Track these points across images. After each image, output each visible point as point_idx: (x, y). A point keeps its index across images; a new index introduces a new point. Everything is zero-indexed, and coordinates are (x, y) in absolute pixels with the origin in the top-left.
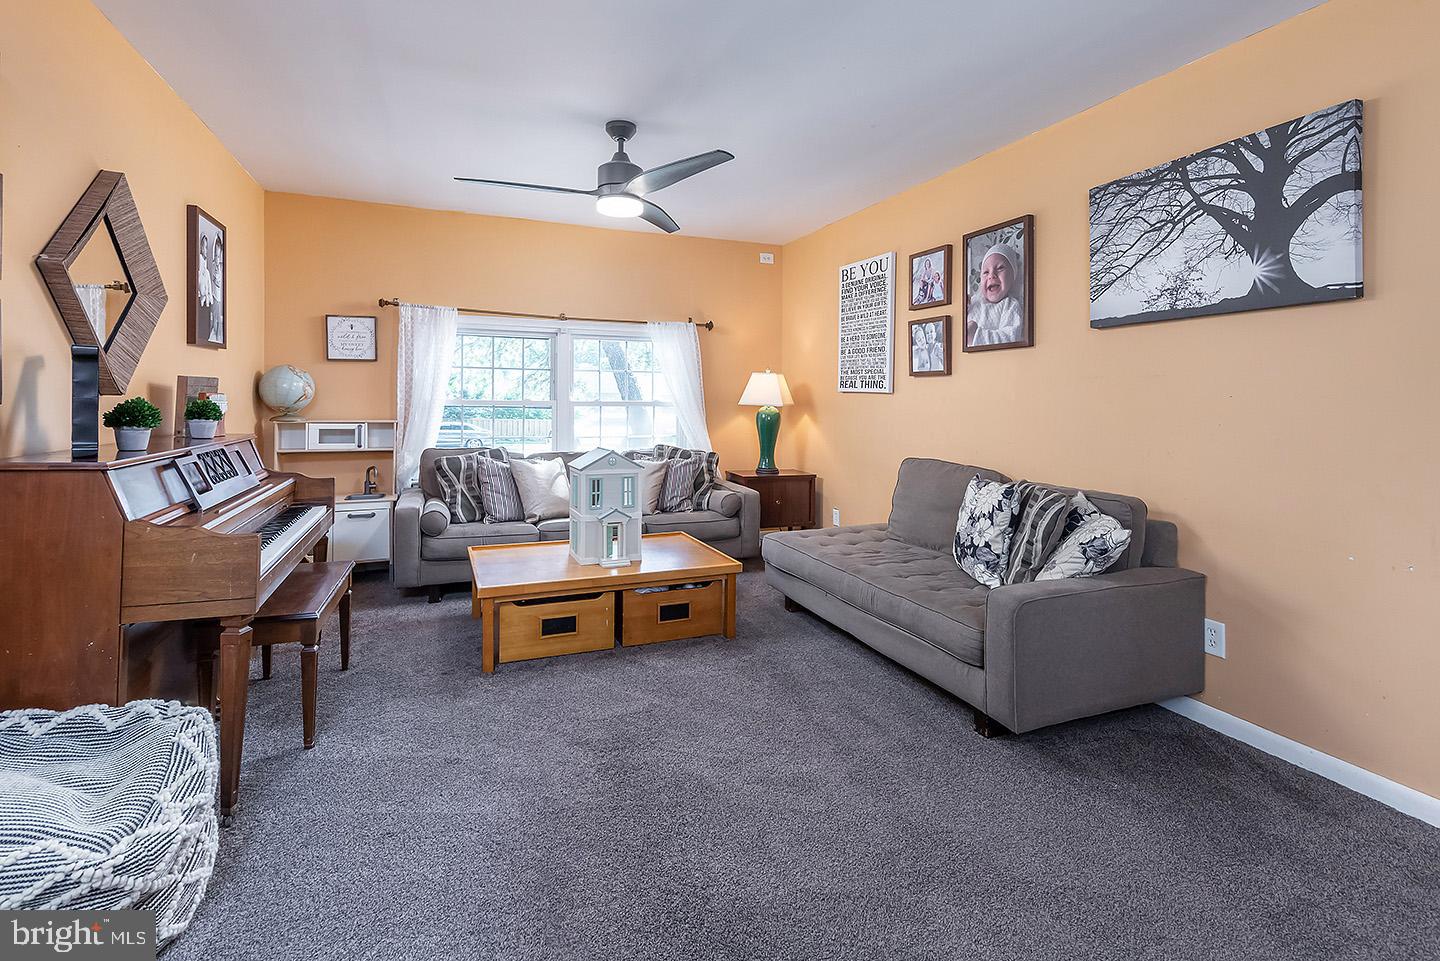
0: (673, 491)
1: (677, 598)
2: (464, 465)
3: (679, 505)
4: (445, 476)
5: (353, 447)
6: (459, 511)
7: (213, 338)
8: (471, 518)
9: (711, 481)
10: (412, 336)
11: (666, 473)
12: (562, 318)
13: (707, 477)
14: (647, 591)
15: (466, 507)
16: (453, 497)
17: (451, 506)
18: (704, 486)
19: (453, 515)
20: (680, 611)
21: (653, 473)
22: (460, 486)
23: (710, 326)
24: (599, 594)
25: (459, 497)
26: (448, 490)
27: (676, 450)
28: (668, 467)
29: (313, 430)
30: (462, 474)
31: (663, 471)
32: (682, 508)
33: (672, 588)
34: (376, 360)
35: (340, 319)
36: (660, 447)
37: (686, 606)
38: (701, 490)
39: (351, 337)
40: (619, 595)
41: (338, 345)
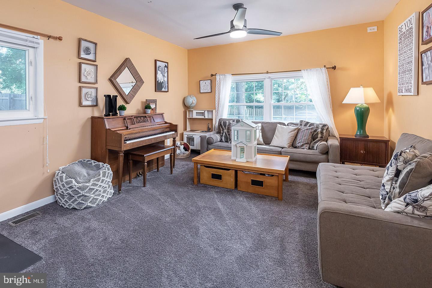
0: (300, 139)
1: (260, 179)
2: (227, 124)
3: (302, 146)
4: (222, 127)
5: (203, 117)
6: (223, 138)
7: (163, 90)
8: (226, 141)
9: (321, 137)
10: (220, 84)
11: (298, 132)
12: (267, 73)
13: (319, 136)
14: (248, 173)
15: (225, 137)
16: (223, 134)
17: (221, 136)
18: (317, 140)
19: (221, 139)
20: (260, 184)
21: (291, 132)
22: (225, 131)
23: (334, 68)
24: (230, 169)
25: (224, 134)
26: (222, 132)
27: (308, 123)
28: (299, 130)
29: (195, 112)
30: (226, 127)
31: (296, 131)
32: (303, 147)
33: (261, 174)
34: (211, 92)
35: (203, 81)
36: (301, 121)
37: (262, 182)
38: (315, 141)
39: (205, 86)
40: (236, 172)
41: (203, 89)
